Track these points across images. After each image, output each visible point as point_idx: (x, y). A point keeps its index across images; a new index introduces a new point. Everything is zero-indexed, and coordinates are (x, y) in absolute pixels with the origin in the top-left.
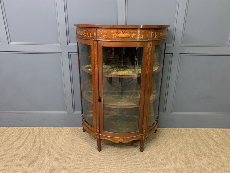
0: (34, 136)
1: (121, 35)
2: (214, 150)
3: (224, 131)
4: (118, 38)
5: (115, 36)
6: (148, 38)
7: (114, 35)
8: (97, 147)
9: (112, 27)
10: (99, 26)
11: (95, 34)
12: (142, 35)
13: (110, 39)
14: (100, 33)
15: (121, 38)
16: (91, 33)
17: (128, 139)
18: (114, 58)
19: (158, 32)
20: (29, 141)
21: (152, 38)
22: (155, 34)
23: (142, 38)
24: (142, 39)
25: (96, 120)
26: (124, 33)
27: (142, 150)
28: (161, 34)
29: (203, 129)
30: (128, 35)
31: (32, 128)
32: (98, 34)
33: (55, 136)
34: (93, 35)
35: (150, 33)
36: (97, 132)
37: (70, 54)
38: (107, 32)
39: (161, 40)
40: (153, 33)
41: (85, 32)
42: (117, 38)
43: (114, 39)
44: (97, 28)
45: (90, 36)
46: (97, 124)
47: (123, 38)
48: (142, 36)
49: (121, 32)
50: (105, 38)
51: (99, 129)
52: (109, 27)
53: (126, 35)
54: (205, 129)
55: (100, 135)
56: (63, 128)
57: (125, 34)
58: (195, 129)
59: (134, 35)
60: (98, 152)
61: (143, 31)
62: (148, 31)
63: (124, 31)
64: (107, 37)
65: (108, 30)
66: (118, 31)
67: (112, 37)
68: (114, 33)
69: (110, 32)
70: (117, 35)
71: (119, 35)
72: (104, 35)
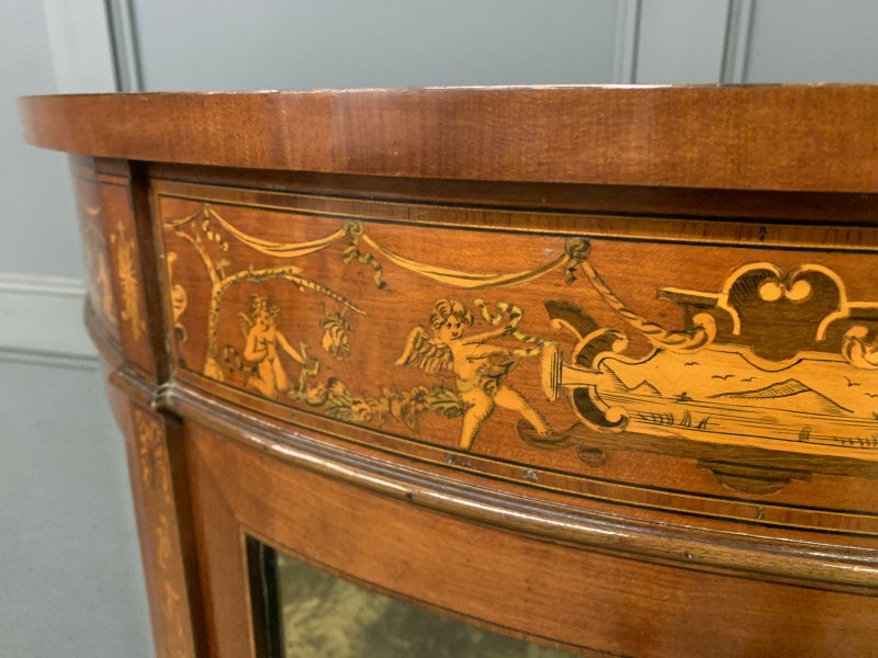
14: (192, 280)
38: (320, 266)
42: (555, 441)
43: (477, 464)
44: (145, 176)
49: (683, 317)
57: (811, 369)
63: (786, 281)
64: (315, 391)
65: (342, 233)
66: (581, 259)
67: (419, 398)
68: (478, 302)
69: (383, 285)
70: (555, 371)
71: (614, 377)
72: (257, 331)
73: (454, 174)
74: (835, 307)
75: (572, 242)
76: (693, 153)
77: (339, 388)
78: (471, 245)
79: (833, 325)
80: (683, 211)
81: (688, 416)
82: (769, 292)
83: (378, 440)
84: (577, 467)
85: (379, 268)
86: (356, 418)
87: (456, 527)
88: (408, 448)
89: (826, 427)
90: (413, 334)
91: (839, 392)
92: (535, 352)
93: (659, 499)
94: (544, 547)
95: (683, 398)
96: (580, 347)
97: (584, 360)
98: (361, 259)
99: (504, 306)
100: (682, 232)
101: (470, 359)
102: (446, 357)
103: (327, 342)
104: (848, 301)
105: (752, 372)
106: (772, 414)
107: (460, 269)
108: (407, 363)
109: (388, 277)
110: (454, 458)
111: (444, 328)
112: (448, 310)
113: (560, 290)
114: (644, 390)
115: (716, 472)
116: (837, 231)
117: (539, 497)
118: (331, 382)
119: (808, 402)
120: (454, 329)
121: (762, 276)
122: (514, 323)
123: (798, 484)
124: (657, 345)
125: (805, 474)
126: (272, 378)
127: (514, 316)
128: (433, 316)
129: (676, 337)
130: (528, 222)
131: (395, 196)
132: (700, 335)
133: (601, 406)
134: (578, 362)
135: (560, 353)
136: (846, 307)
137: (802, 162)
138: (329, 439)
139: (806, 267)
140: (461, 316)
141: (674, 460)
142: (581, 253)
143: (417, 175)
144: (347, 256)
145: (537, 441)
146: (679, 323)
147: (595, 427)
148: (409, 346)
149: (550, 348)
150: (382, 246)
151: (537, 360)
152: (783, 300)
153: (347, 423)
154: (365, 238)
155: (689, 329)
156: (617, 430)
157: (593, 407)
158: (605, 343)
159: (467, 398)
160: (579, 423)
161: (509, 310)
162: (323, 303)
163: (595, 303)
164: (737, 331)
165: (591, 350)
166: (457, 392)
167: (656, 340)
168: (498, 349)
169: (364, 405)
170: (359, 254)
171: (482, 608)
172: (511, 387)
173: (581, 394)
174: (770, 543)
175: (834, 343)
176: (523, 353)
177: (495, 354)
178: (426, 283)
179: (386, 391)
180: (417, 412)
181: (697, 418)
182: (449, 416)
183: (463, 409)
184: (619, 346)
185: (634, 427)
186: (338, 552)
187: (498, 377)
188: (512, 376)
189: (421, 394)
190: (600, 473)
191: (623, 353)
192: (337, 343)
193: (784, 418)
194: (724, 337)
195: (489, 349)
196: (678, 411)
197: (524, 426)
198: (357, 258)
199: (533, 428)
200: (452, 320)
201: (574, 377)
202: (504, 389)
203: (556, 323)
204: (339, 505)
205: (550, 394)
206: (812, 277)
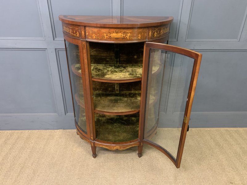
0: (23, 141)
1: (114, 35)
2: (216, 153)
3: (228, 130)
4: (111, 39)
5: (107, 37)
6: (146, 38)
8: (92, 154)
9: (102, 26)
10: (87, 25)
11: (83, 33)
12: (140, 35)
13: (101, 40)
14: (89, 32)
15: (114, 39)
16: (79, 32)
17: (125, 146)
18: (108, 56)
19: (159, 29)
20: (18, 147)
21: (151, 38)
22: (154, 32)
23: (139, 38)
25: (90, 128)
26: (117, 33)
27: (140, 155)
28: (162, 31)
29: (206, 129)
30: (122, 35)
31: (21, 131)
32: (87, 34)
33: (46, 141)
34: (80, 34)
35: (149, 32)
36: (91, 140)
37: (57, 50)
38: (97, 31)
39: (162, 39)
40: (152, 32)
41: (72, 29)
43: (106, 40)
44: (85, 26)
45: (78, 35)
46: (90, 131)
47: (117, 39)
48: (138, 37)
49: (113, 32)
50: (95, 38)
51: (93, 136)
52: (99, 26)
53: (120, 35)
54: (209, 129)
55: (94, 142)
56: (55, 130)
58: (198, 129)
59: (129, 35)
60: (93, 158)
61: (141, 30)
62: (146, 30)
70: (109, 35)
71: (111, 35)
72: (94, 35)
78: (105, 30)
85: (101, 31)
106: (117, 36)
113: (109, 31)
117: (109, 41)
126: (94, 37)
127: (107, 33)
128: (103, 33)
138: (98, 40)
139: (117, 30)
147: (111, 37)
148: (102, 35)
159: (105, 37)
175: (119, 33)
189: (103, 37)
192: (98, 35)
201: (110, 35)
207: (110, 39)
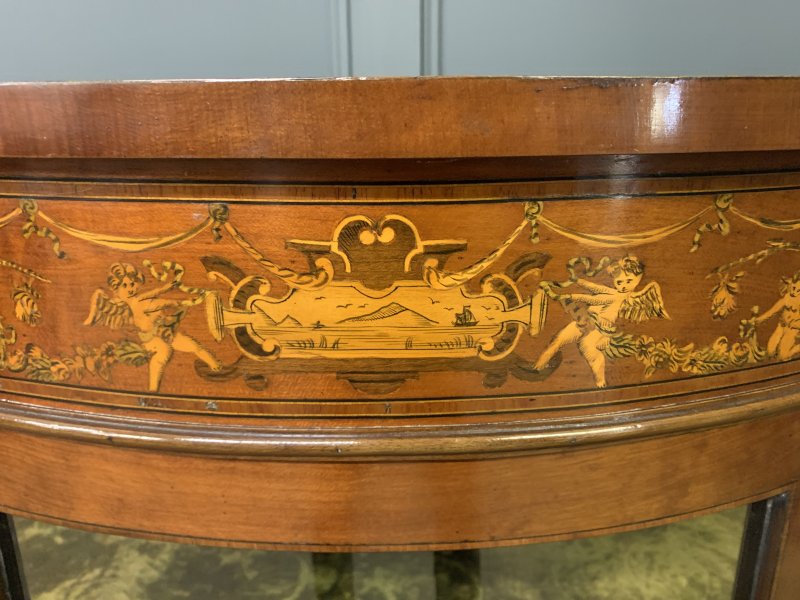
5: (183, 344)
7: (144, 311)
24: (772, 362)
30: (489, 310)
42: (226, 374)
43: (164, 403)
49: (309, 261)
57: (406, 293)
63: (377, 229)
64: (15, 358)
65: (18, 211)
66: (223, 220)
67: (109, 352)
68: (146, 262)
69: (62, 255)
70: (217, 316)
71: (264, 315)
73: (98, 154)
74: (413, 246)
75: (214, 207)
76: (280, 132)
77: (36, 353)
78: (132, 214)
79: (414, 259)
80: (292, 179)
81: (324, 339)
82: (367, 238)
83: (78, 394)
84: (248, 393)
85: (57, 240)
86: (55, 378)
87: (157, 460)
88: (106, 398)
89: (423, 337)
90: (95, 297)
91: (427, 310)
92: (199, 301)
93: (312, 409)
94: (232, 464)
95: (318, 326)
96: (234, 293)
97: (239, 304)
98: (39, 233)
99: (168, 264)
100: (296, 195)
101: (147, 313)
102: (126, 313)
103: (20, 311)
104: (422, 240)
105: (365, 300)
106: (383, 331)
107: (127, 235)
108: (93, 322)
109: (67, 247)
110: (146, 401)
111: (121, 288)
112: (122, 273)
113: (211, 247)
114: (288, 323)
115: (351, 381)
116: (405, 189)
117: (220, 423)
118: (28, 348)
119: (406, 318)
120: (129, 288)
121: (359, 227)
122: (178, 278)
123: (411, 382)
124: (293, 286)
125: (414, 374)
127: (177, 272)
128: (110, 278)
129: (305, 278)
130: (176, 192)
131: (62, 175)
132: (322, 275)
133: (258, 340)
134: (235, 306)
135: (220, 300)
136: (421, 246)
137: (360, 136)
138: (35, 400)
139: (389, 217)
140: (134, 276)
141: (318, 376)
142: (222, 216)
143: (66, 156)
144: (26, 231)
145: (212, 376)
146: (305, 267)
147: (255, 358)
148: (93, 307)
149: (210, 297)
150: (56, 220)
151: (202, 306)
152: (377, 243)
153: (48, 383)
154: (41, 214)
155: (314, 271)
156: (272, 357)
157: (252, 342)
158: (253, 288)
159: (149, 347)
160: (243, 357)
161: (173, 267)
162: (11, 276)
163: (241, 256)
164: (348, 270)
165: (243, 295)
166: (140, 343)
167: (291, 282)
168: (168, 302)
169: (61, 365)
170: (37, 228)
171: (190, 527)
172: (184, 333)
173: (241, 332)
174: (398, 431)
175: (417, 274)
176: (189, 303)
177: (167, 307)
178: (99, 250)
179: (79, 349)
180: (109, 365)
181: (330, 342)
182: (137, 365)
183: (147, 358)
184: (264, 289)
185: (285, 353)
186: (60, 503)
187: (172, 326)
188: (183, 325)
189: (110, 349)
190: (265, 394)
191: (268, 295)
192: (29, 311)
193: (393, 332)
194: (340, 276)
195: (161, 302)
196: (316, 336)
197: (200, 365)
198: (35, 232)
199: (206, 366)
200: (126, 280)
201: (233, 319)
202: (179, 335)
203: (212, 275)
204: (53, 459)
205: (217, 335)
206: (393, 224)
207: (237, 388)
